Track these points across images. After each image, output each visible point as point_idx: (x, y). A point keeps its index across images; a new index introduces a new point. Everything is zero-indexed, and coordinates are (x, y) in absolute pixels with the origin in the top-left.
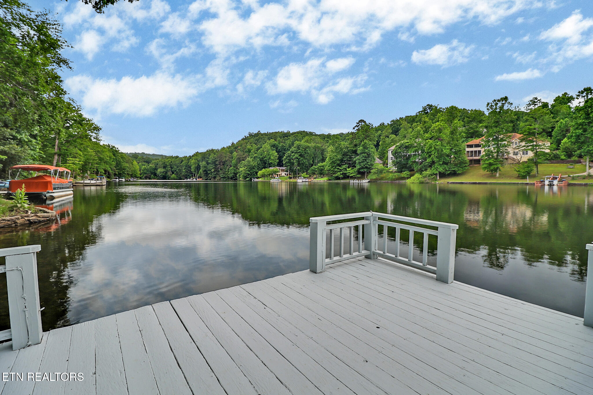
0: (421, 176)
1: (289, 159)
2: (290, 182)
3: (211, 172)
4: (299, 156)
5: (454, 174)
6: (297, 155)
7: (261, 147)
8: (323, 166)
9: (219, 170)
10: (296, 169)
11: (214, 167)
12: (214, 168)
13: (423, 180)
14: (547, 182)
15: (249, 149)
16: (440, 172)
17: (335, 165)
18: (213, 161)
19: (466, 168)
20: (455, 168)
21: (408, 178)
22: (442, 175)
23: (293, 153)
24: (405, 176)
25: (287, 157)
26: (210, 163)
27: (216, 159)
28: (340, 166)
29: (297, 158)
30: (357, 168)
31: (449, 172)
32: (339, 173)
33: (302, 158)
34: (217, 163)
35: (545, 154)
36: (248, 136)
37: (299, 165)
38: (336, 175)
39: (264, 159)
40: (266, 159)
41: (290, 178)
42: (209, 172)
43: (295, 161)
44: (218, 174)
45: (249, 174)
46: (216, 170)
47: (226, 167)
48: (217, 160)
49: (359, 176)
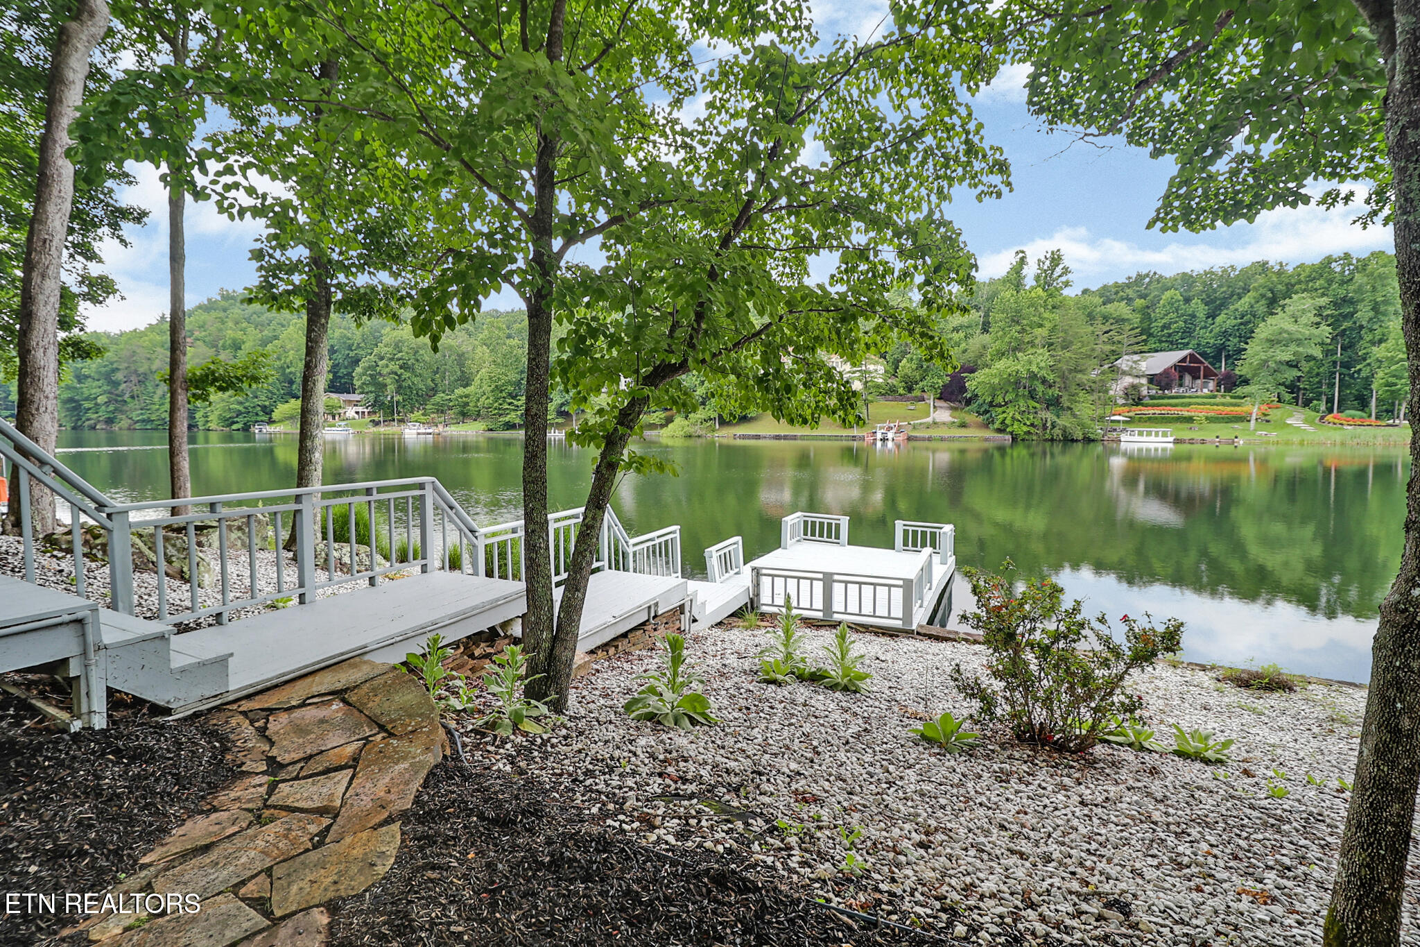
0: (686, 422)
1: (371, 375)
3: (96, 404)
4: (401, 367)
6: (394, 366)
7: (276, 338)
8: (467, 396)
9: (126, 397)
10: (391, 402)
11: (105, 388)
12: (105, 392)
13: (691, 430)
14: (879, 436)
15: (234, 340)
17: (504, 394)
18: (103, 370)
21: (662, 426)
23: (382, 358)
24: (657, 421)
25: (366, 369)
26: (87, 377)
27: (115, 366)
28: (514, 398)
29: (396, 374)
30: (554, 403)
32: (513, 415)
33: (408, 375)
34: (119, 376)
35: (878, 386)
36: (219, 298)
37: (399, 390)
38: (507, 419)
39: (288, 371)
40: (292, 369)
41: (376, 423)
42: (87, 405)
43: (388, 381)
44: (122, 412)
45: (239, 414)
46: (117, 401)
47: (150, 389)
48: (118, 369)
49: (560, 420)
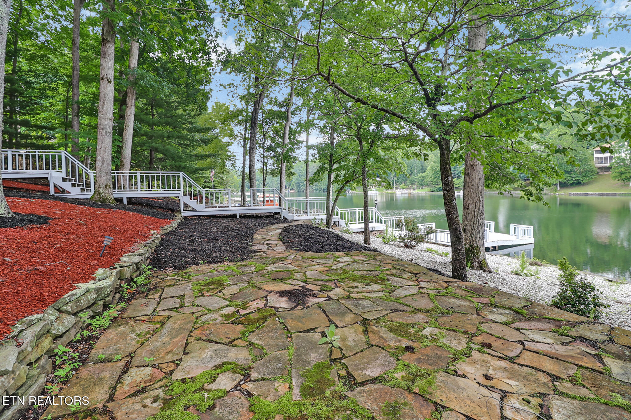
2: (388, 193)
5: (578, 183)
8: (423, 177)
16: (560, 183)
19: (593, 177)
20: (579, 177)
22: (563, 185)
31: (571, 182)
38: (439, 186)
